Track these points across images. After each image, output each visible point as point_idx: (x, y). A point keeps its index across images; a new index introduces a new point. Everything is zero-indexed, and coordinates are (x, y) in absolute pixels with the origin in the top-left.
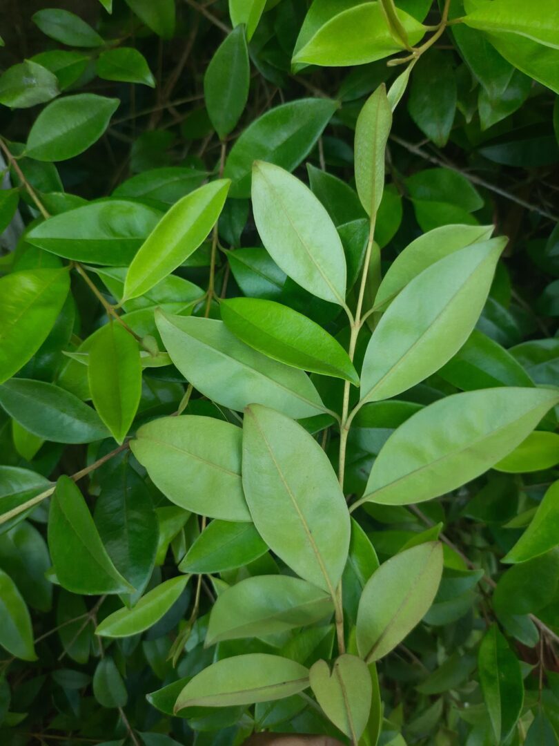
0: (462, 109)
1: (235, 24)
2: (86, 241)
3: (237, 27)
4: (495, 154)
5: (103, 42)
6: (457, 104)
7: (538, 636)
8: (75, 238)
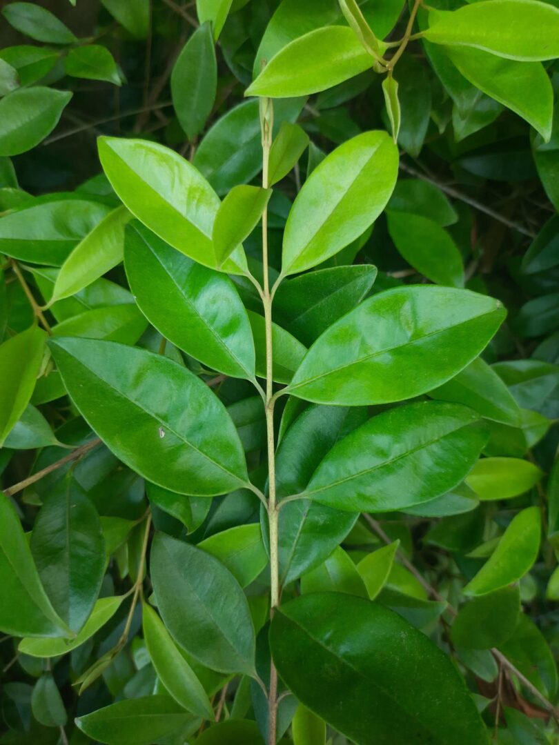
0: (436, 119)
1: (201, 22)
2: (40, 242)
3: (204, 24)
4: (476, 166)
5: (75, 40)
6: (430, 114)
7: (497, 670)
8: (30, 239)
